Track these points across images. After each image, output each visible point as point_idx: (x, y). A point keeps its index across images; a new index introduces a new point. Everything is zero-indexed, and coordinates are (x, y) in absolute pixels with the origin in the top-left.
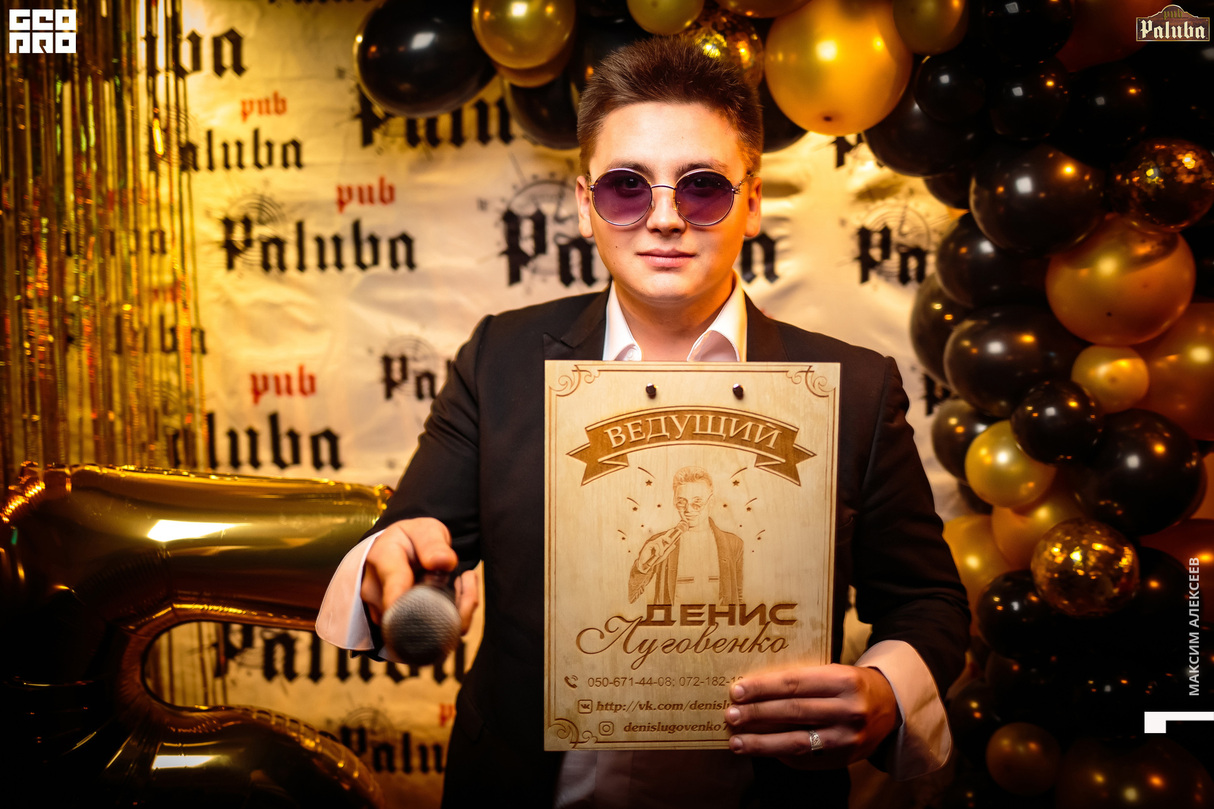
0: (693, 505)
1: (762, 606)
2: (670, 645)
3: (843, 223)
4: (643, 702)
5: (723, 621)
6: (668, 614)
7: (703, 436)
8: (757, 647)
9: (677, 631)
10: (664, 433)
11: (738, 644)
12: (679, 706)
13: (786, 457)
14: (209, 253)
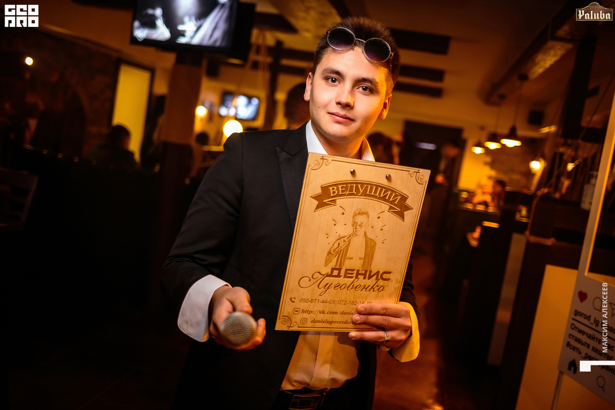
0: (359, 226)
1: (378, 272)
2: (338, 286)
4: (322, 310)
5: (361, 277)
6: (339, 273)
7: (369, 196)
8: (372, 289)
9: (342, 280)
10: (354, 192)
11: (365, 288)
12: (336, 313)
13: (401, 209)
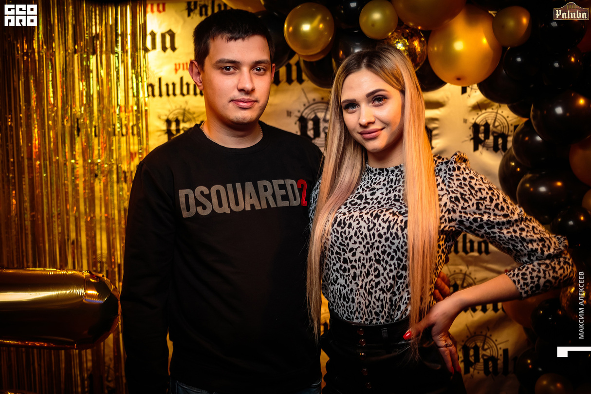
3: (465, 121)
14: (160, 136)
